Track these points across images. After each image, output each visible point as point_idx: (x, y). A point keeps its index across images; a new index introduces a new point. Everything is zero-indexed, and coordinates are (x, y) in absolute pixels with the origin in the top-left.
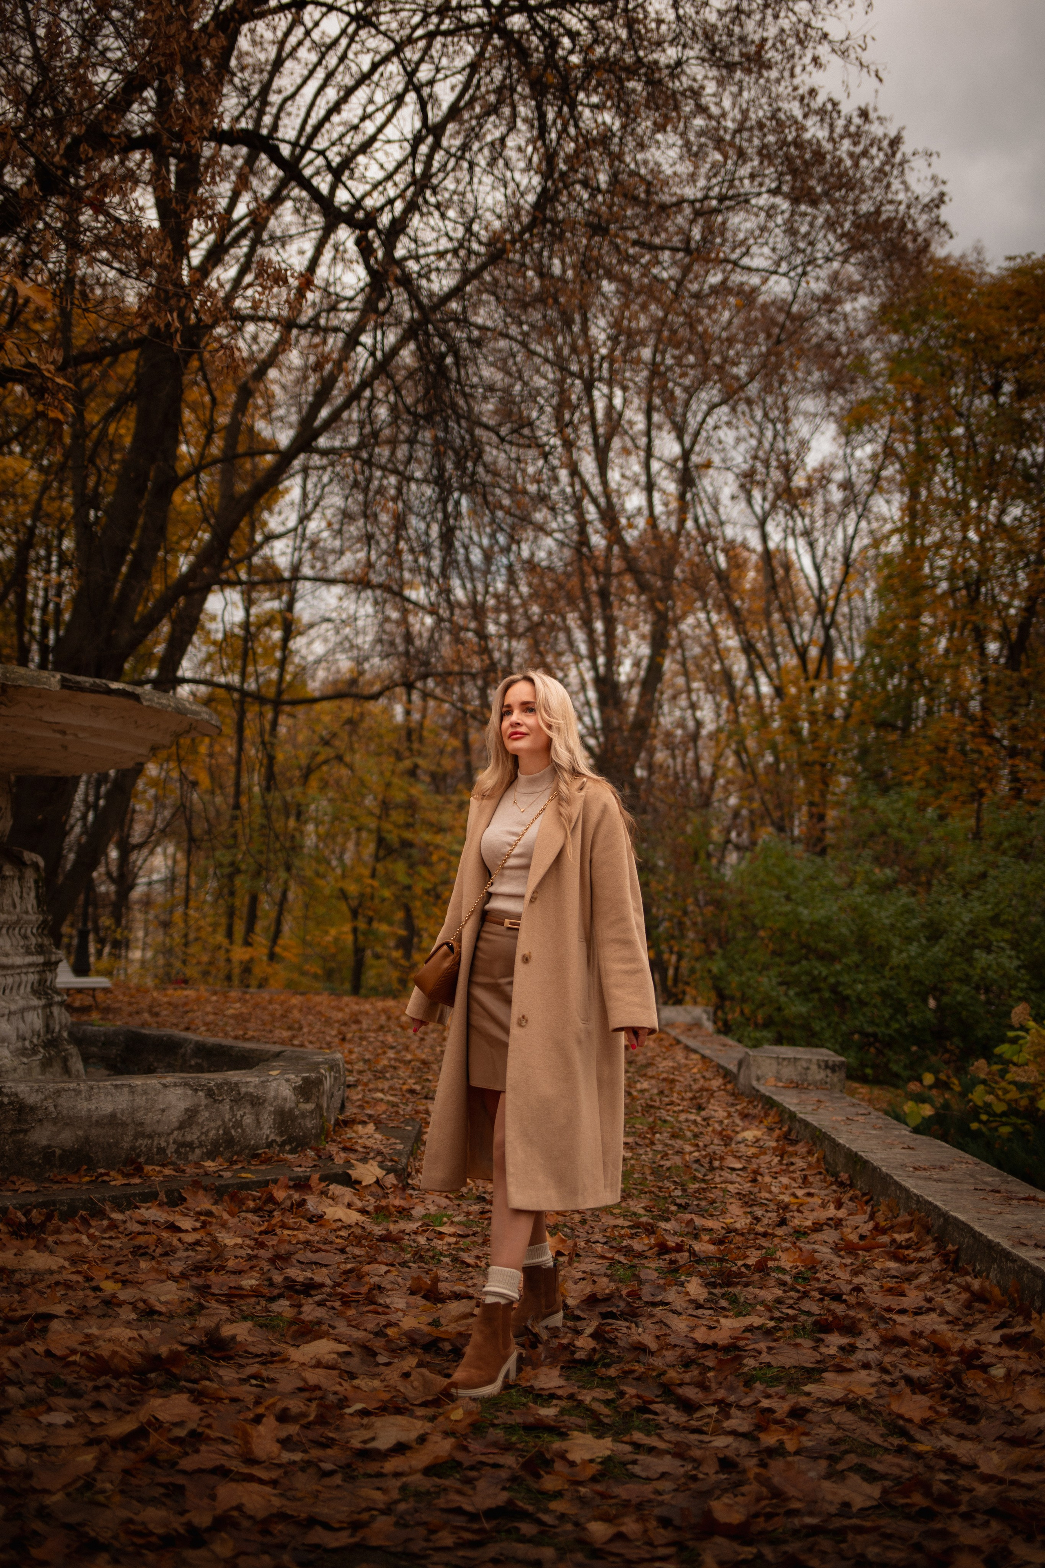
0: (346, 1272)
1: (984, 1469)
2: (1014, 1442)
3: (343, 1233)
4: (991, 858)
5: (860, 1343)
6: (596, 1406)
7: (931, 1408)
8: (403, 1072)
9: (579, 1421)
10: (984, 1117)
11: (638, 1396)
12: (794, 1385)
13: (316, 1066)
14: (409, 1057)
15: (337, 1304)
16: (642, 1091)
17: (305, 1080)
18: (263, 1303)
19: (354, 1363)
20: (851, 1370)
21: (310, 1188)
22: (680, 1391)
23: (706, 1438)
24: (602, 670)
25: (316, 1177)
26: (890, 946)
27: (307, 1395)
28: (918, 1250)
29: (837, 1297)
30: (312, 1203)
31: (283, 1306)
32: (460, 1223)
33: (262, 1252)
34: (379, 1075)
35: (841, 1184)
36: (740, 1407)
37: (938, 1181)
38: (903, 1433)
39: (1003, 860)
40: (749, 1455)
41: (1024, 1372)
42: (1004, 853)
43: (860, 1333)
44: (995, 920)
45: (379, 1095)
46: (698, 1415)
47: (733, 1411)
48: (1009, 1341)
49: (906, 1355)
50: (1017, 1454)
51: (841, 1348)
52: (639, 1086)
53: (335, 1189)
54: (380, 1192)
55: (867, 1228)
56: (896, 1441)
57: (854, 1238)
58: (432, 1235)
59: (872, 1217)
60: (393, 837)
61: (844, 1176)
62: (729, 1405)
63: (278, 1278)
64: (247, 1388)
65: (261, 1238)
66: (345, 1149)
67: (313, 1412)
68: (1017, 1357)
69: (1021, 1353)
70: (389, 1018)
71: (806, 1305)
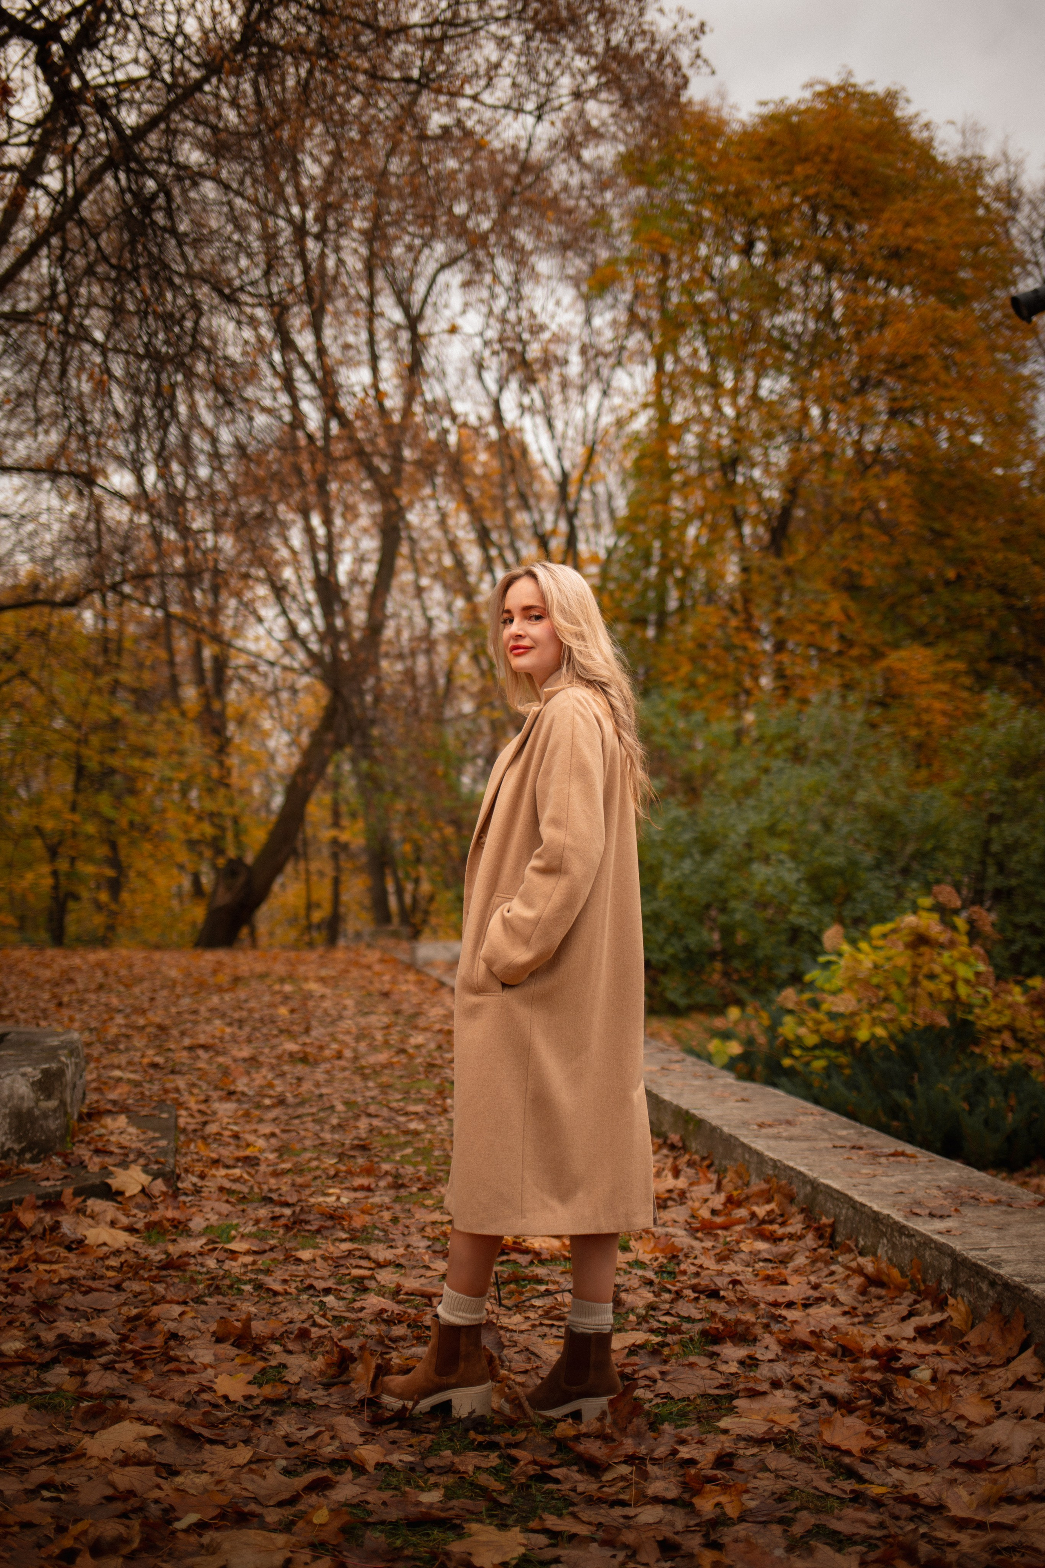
0: (130, 1320)
1: (957, 1511)
2: (973, 1467)
3: (113, 1262)
4: (764, 762)
5: (760, 1353)
6: (484, 1479)
7: (868, 1433)
8: (139, 1042)
9: (469, 1504)
10: (797, 1052)
11: (535, 1462)
12: (706, 1420)
13: (52, 1053)
14: (141, 1022)
15: (129, 1365)
16: (418, 1047)
17: (45, 1072)
18: (34, 1373)
19: (170, 1452)
20: (764, 1393)
21: (62, 1205)
22: (581, 1448)
23: (630, 1511)
24: (323, 568)
25: (69, 1191)
26: (662, 864)
27: (119, 1506)
28: (783, 1224)
29: (714, 1294)
30: (68, 1225)
31: (59, 1375)
32: (250, 1235)
33: (17, 1299)
34: (112, 1047)
35: (673, 1147)
36: (655, 1461)
37: (790, 1139)
38: (851, 1473)
39: (776, 764)
40: (688, 1530)
41: (952, 1372)
42: (776, 756)
43: (755, 1340)
44: (772, 831)
45: (117, 1073)
46: (608, 1476)
47: (652, 1469)
48: (923, 1333)
49: (816, 1364)
50: (983, 1484)
51: (741, 1363)
52: (413, 1041)
53: (95, 1204)
54: (147, 1202)
55: (718, 1201)
56: (849, 1485)
57: (705, 1213)
58: (223, 1256)
59: (719, 1187)
60: (93, 765)
61: (674, 1138)
62: (642, 1459)
63: (49, 1337)
64: (38, 1503)
65: (14, 1278)
66: (97, 1151)
67: (135, 1530)
68: (938, 1354)
69: (940, 1347)
70: (106, 974)
71: (685, 1308)
